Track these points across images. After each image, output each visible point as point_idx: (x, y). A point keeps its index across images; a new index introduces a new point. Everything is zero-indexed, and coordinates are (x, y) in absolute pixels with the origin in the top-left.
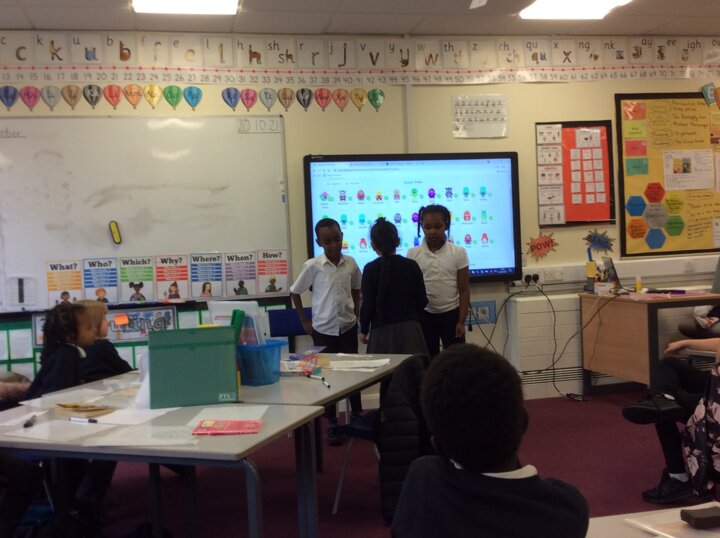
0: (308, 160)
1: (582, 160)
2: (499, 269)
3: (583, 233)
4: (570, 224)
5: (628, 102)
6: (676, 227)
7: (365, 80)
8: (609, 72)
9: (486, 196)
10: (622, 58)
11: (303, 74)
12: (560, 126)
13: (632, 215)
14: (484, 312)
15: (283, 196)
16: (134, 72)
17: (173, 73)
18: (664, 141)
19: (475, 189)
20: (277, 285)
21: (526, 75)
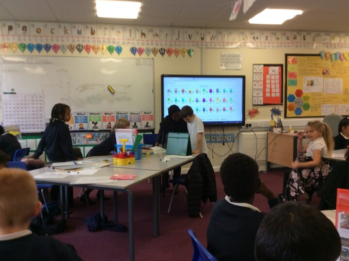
0: (163, 76)
1: (271, 79)
2: (236, 122)
3: (270, 108)
4: (265, 105)
5: (290, 57)
6: (307, 107)
7: (186, 45)
8: (283, 45)
9: (232, 93)
10: (288, 39)
11: (162, 42)
12: (263, 66)
13: (289, 101)
14: (229, 138)
15: (153, 90)
16: (96, 40)
17: (111, 41)
18: (304, 73)
19: (228, 90)
20: (149, 125)
21: (250, 45)
